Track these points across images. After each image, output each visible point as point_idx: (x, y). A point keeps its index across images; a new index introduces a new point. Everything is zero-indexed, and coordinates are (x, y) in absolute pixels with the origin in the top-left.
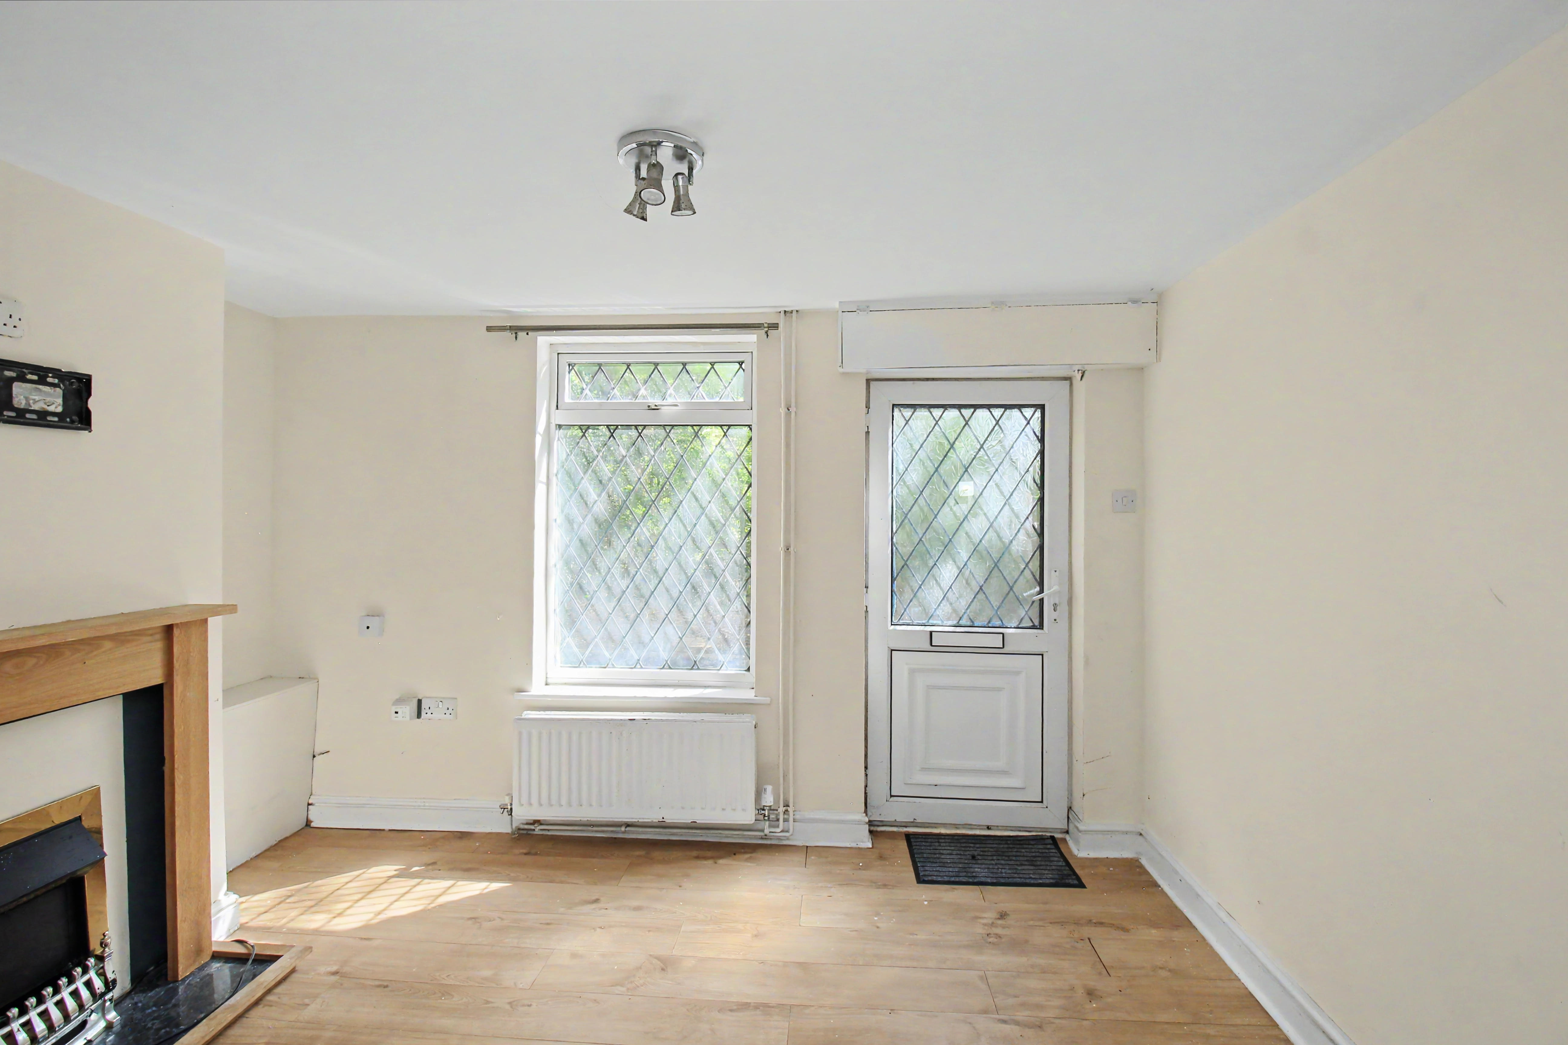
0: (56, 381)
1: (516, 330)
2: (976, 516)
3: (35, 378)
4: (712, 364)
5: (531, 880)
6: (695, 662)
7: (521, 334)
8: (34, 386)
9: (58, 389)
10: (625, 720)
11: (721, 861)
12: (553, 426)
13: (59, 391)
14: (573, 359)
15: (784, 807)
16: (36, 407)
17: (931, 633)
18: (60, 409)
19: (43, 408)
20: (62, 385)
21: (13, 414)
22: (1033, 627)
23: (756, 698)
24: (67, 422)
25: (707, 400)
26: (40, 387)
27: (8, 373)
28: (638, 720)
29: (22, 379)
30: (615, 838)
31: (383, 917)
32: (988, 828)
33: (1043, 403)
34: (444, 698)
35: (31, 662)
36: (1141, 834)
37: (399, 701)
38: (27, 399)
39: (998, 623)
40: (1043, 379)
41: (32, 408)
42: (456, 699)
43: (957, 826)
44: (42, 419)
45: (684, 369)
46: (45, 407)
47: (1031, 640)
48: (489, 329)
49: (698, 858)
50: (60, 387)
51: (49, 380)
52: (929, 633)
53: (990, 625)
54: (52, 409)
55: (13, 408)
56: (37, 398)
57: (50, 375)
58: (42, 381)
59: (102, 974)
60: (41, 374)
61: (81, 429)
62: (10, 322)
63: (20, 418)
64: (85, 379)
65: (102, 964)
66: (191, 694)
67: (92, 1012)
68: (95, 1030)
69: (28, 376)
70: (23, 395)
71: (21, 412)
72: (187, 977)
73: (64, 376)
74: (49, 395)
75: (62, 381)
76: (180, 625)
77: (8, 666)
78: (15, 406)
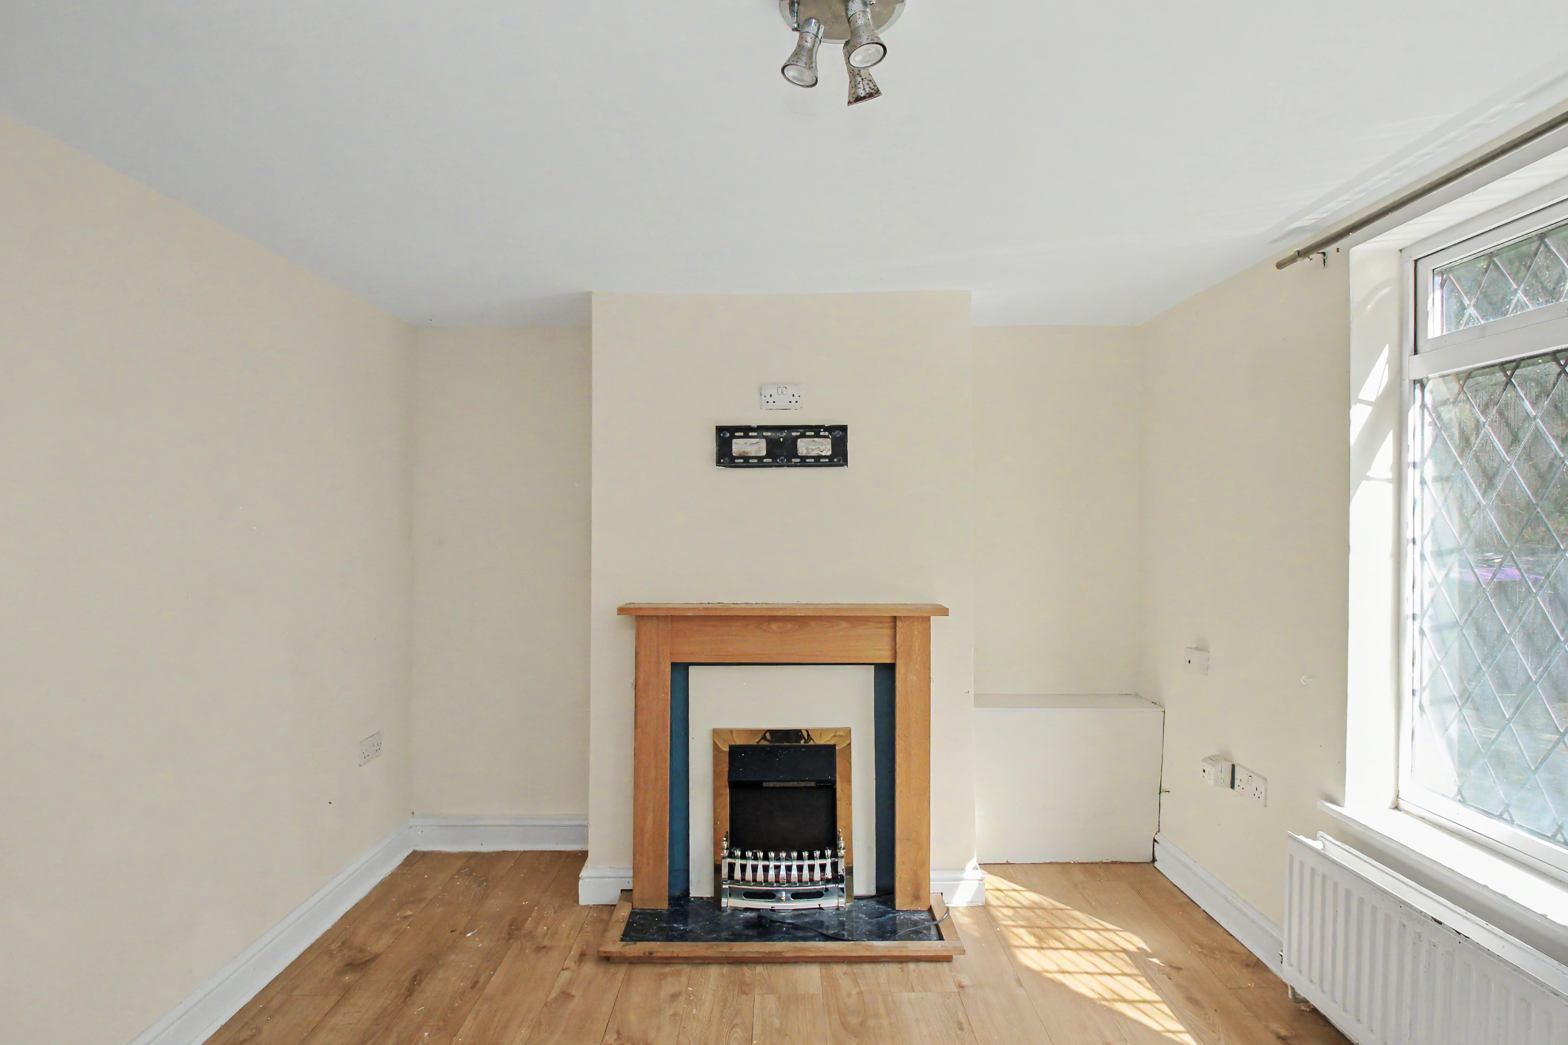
0: (827, 434)
3: (813, 433)
7: (1331, 254)
8: (811, 439)
9: (827, 439)
12: (1407, 384)
13: (829, 441)
16: (812, 454)
18: (829, 453)
19: (818, 454)
20: (830, 436)
21: (798, 460)
24: (835, 462)
26: (816, 439)
27: (794, 434)
29: (803, 436)
31: (1060, 977)
34: (1254, 773)
35: (789, 626)
37: (1212, 759)
38: (807, 449)
44: (817, 461)
46: (819, 452)
48: (1280, 266)
50: (829, 438)
51: (822, 434)
54: (823, 454)
55: (797, 457)
56: (813, 447)
57: (822, 430)
58: (817, 435)
59: (835, 866)
60: (816, 431)
61: (842, 465)
62: (793, 400)
63: (804, 462)
64: (844, 429)
65: (837, 860)
66: (913, 677)
67: (827, 890)
68: (829, 903)
69: (808, 434)
70: (805, 447)
71: (803, 458)
72: (902, 911)
73: (830, 429)
74: (822, 444)
75: (830, 433)
76: (902, 618)
77: (774, 626)
78: (800, 455)
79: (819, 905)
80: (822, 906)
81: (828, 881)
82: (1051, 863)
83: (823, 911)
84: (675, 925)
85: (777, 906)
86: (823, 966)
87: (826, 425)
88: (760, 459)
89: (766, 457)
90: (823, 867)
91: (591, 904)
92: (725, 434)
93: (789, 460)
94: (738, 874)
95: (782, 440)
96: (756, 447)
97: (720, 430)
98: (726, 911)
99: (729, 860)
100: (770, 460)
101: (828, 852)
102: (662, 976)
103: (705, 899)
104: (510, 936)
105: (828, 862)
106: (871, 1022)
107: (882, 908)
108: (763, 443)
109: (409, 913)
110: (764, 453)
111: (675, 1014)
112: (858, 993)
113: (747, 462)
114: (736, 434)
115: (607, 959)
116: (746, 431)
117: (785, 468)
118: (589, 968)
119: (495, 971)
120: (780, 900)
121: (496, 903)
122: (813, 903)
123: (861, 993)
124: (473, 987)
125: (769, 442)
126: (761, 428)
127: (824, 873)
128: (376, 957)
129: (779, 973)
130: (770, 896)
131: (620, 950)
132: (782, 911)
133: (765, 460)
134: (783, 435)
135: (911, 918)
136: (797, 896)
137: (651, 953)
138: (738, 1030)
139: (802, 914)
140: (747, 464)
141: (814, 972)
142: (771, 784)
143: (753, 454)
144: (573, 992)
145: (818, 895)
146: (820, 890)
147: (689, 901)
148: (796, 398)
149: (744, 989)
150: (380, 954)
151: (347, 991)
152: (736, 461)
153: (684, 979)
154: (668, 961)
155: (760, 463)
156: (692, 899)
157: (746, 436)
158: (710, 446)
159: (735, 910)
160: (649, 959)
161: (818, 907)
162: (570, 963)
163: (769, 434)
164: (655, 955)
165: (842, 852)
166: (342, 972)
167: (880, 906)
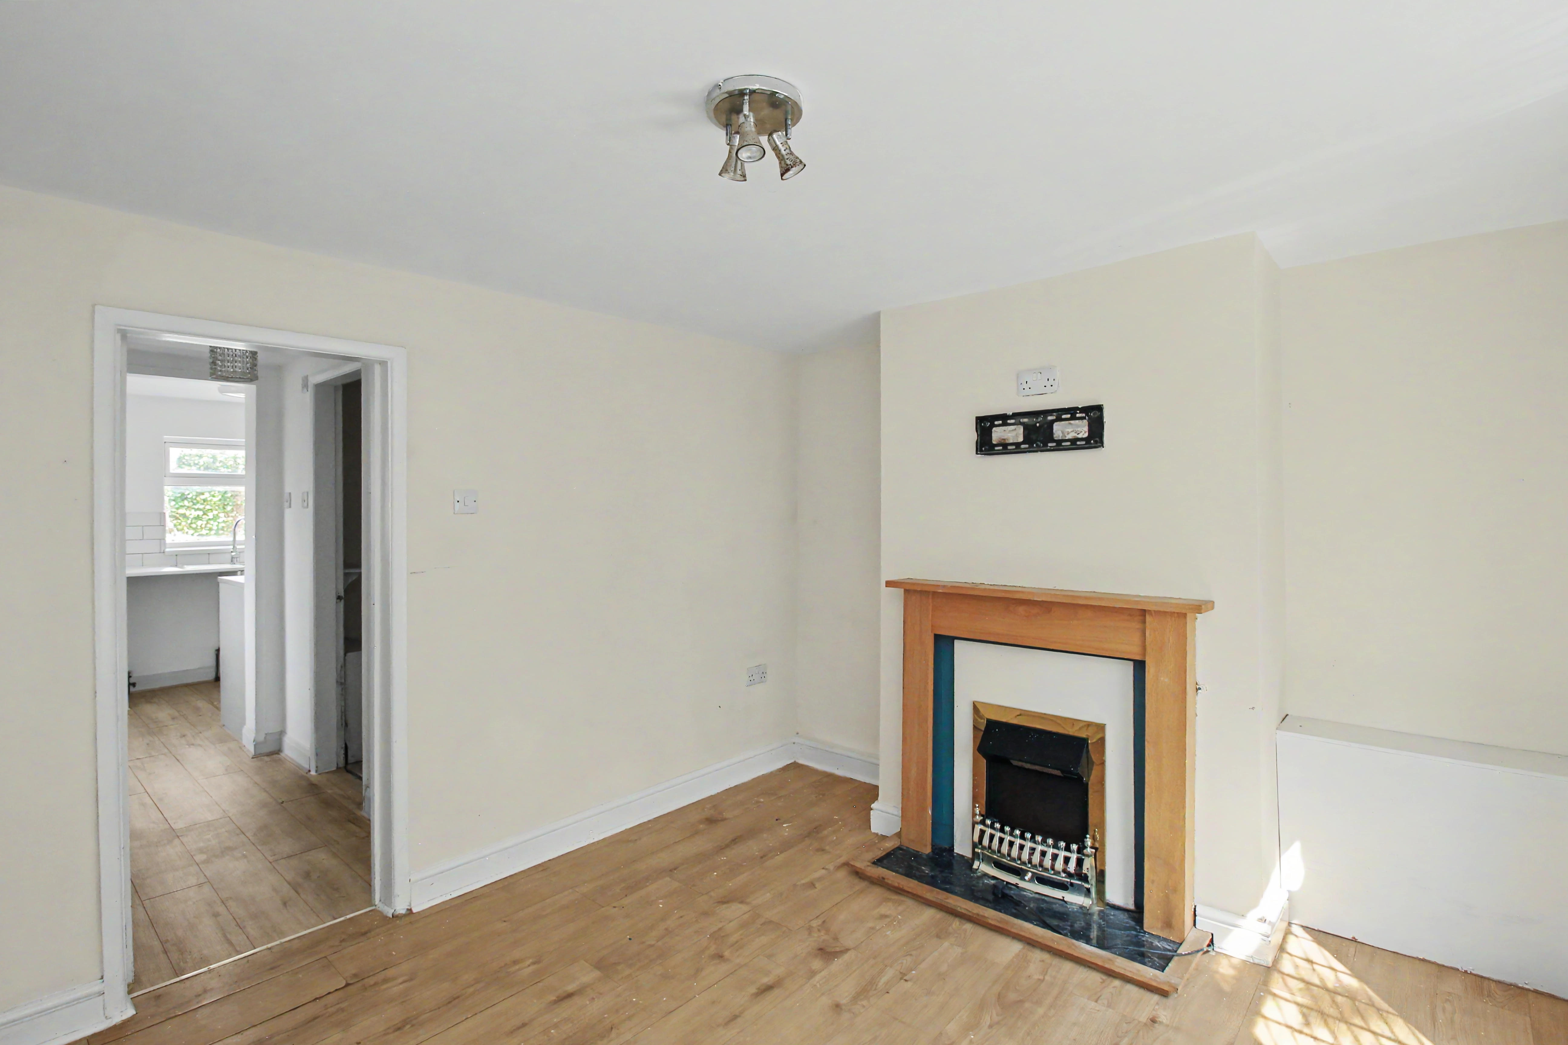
0: (1084, 415)
3: (1069, 416)
8: (1067, 422)
9: (1083, 421)
13: (1085, 422)
18: (1085, 435)
19: (1075, 437)
20: (1086, 417)
21: (1054, 444)
24: (1091, 444)
26: (1072, 422)
27: (1050, 418)
29: (1058, 419)
38: (1063, 433)
41: (1067, 438)
44: (1074, 444)
46: (1076, 435)
50: (1085, 419)
51: (1078, 415)
54: (1080, 436)
55: (1053, 441)
56: (1069, 430)
57: (1078, 412)
58: (1073, 418)
59: (1080, 862)
60: (1072, 413)
61: (1099, 447)
62: (1048, 384)
63: (1059, 446)
64: (1099, 408)
65: (1083, 857)
66: (1165, 679)
67: (1072, 884)
68: (1075, 899)
69: (1064, 417)
70: (1061, 430)
71: (1059, 442)
72: (1149, 933)
73: (1086, 410)
74: (1078, 426)
75: (1087, 415)
76: (1153, 613)
77: (1021, 609)
78: (1056, 439)
79: (1063, 897)
80: (1065, 899)
81: (1070, 875)
82: (1424, 960)
83: (1066, 905)
84: (923, 868)
85: (1022, 884)
86: (1027, 947)
87: (1080, 407)
88: (1017, 445)
89: (1023, 443)
90: (1067, 860)
91: (880, 833)
92: (985, 424)
93: (1045, 445)
94: (986, 842)
95: (1038, 425)
96: (1014, 433)
97: (980, 420)
98: (976, 873)
99: (981, 827)
100: (1027, 446)
101: (1074, 847)
102: (887, 900)
103: (966, 858)
104: (809, 835)
105: (1074, 857)
106: (1027, 1005)
107: (1133, 923)
108: (1020, 430)
109: (762, 800)
110: (1021, 439)
111: (872, 928)
112: (1039, 979)
113: (1006, 448)
114: (996, 423)
115: (858, 874)
116: (1004, 419)
117: (1039, 453)
118: (842, 874)
119: (781, 853)
120: (1023, 879)
121: (819, 812)
122: (1058, 894)
123: (1041, 981)
124: (762, 857)
125: (1026, 427)
126: (1015, 415)
127: (1067, 865)
128: (724, 820)
129: (983, 936)
130: (1019, 873)
131: (863, 868)
132: (1027, 891)
133: (1023, 446)
134: (1039, 420)
135: (1153, 943)
136: (1042, 881)
137: (883, 878)
138: (909, 959)
139: (1043, 900)
140: (1006, 451)
141: (1016, 947)
142: (1020, 764)
143: (1011, 441)
144: (817, 885)
145: (1062, 886)
146: (1066, 883)
147: (953, 856)
148: (1051, 382)
149: (941, 935)
150: (728, 819)
151: (697, 833)
152: (996, 448)
153: (901, 908)
154: (899, 891)
155: (1017, 449)
156: (955, 854)
157: (1005, 424)
158: (972, 436)
159: (986, 875)
160: (880, 883)
161: (1062, 898)
162: (831, 867)
163: (1026, 420)
164: (886, 880)
165: (1089, 851)
166: (701, 822)
167: (1130, 921)
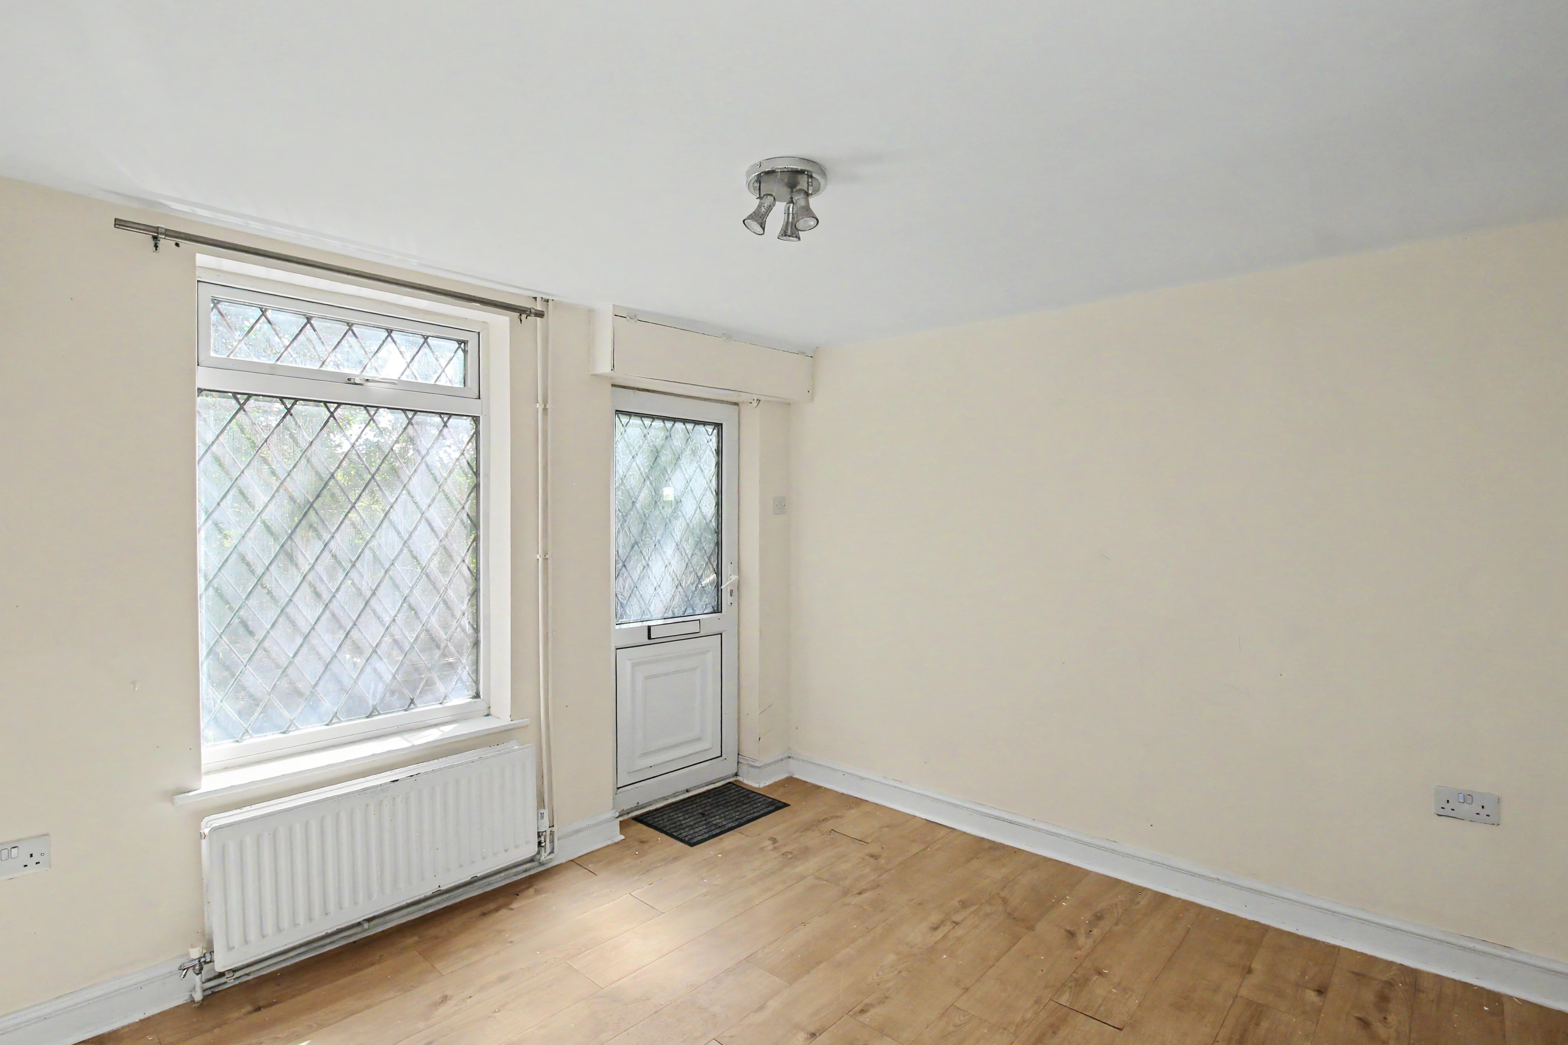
1: (156, 235)
2: (677, 518)
4: (426, 338)
5: (321, 1026)
6: (412, 700)
7: (166, 243)
10: (386, 784)
11: (515, 905)
14: (220, 293)
15: (549, 827)
17: (649, 628)
22: (714, 612)
23: (512, 722)
25: (420, 381)
28: (404, 779)
30: (355, 942)
32: (687, 791)
33: (721, 423)
34: (19, 840)
36: (789, 757)
39: (689, 611)
40: (722, 402)
42: (47, 835)
43: (667, 798)
45: (389, 338)
47: (712, 622)
48: (119, 223)
49: (484, 914)
52: (647, 628)
53: (685, 615)
